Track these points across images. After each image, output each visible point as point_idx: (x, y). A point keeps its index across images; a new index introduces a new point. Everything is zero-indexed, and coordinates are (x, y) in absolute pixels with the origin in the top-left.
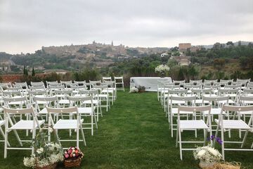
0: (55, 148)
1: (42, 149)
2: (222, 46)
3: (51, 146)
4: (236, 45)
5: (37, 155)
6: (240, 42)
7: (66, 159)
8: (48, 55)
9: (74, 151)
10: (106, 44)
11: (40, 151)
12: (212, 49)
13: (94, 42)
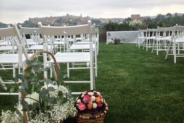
0: (60, 93)
1: (35, 96)
2: (163, 16)
3: (52, 89)
4: (174, 16)
5: (26, 107)
6: (176, 14)
7: (80, 112)
8: (34, 24)
9: (93, 98)
10: (76, 16)
11: (33, 98)
12: (156, 19)
13: (67, 15)
